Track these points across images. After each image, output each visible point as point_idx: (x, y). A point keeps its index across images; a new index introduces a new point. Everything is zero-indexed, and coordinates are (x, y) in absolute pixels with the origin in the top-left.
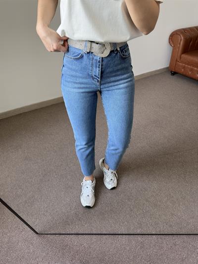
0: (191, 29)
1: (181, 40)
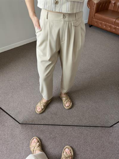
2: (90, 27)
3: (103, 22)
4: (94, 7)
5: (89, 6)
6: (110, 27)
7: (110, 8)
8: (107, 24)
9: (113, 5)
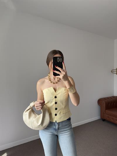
2: (104, 121)
4: (103, 105)
5: (99, 104)
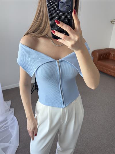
0: (102, 50)
1: (97, 55)
3: (104, 68)
6: (110, 71)
7: (110, 58)
8: (107, 69)
9: (113, 56)
